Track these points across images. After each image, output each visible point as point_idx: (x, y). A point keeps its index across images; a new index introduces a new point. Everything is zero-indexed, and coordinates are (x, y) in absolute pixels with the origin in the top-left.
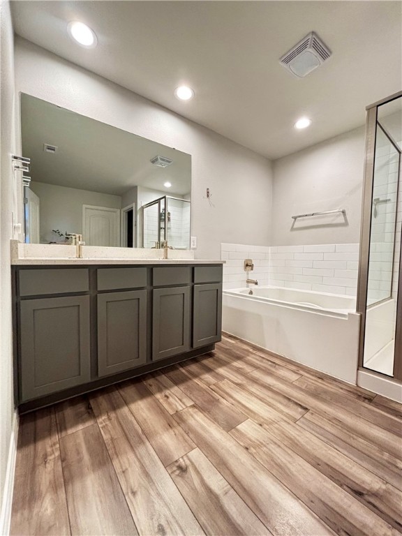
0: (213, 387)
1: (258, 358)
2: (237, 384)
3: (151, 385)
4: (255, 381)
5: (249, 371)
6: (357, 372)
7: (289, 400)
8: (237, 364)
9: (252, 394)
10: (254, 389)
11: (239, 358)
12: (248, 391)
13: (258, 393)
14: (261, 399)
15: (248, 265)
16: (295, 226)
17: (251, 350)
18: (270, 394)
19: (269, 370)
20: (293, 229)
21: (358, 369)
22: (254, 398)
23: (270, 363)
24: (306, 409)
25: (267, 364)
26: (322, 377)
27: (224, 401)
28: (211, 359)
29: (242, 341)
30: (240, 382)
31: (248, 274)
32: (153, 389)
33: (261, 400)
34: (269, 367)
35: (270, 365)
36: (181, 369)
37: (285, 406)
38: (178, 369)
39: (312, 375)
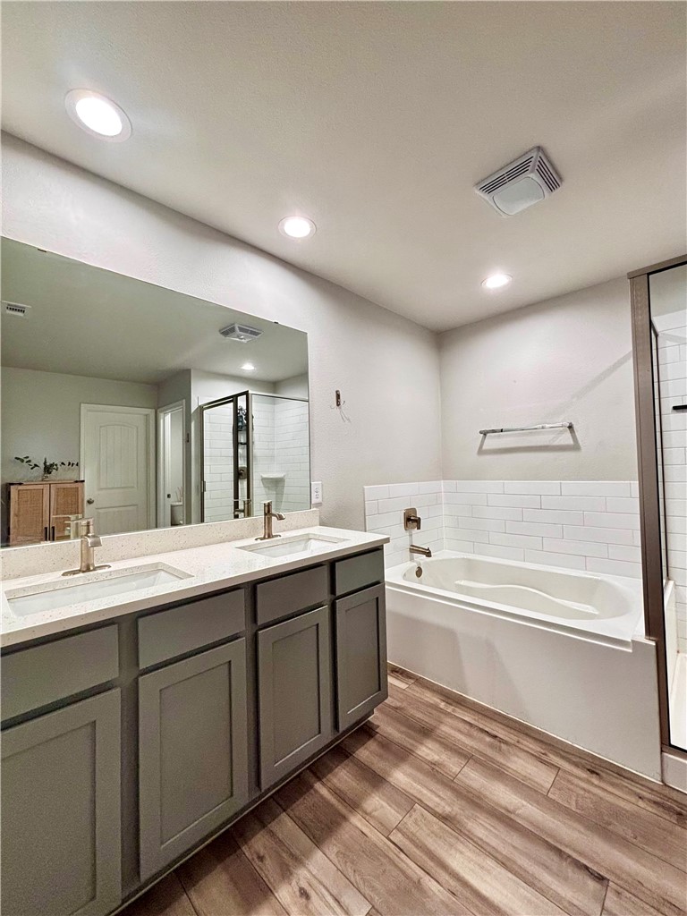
0: (397, 837)
1: (461, 726)
2: (445, 818)
3: (261, 858)
4: (475, 801)
5: (456, 769)
6: (662, 757)
7: (559, 852)
8: (428, 751)
9: (482, 847)
10: (481, 827)
11: (426, 732)
12: (469, 837)
13: (494, 842)
14: (505, 863)
15: (412, 520)
16: (484, 448)
17: (442, 705)
18: (516, 840)
19: (492, 760)
20: (481, 452)
21: (662, 751)
22: (490, 863)
23: (488, 739)
24: (600, 879)
25: (481, 741)
26: (595, 767)
27: (433, 886)
28: (372, 745)
29: (419, 682)
30: (448, 809)
31: (411, 535)
32: (269, 869)
33: (503, 865)
34: (489, 752)
35: (491, 746)
36: (318, 786)
37: (557, 875)
38: (312, 787)
39: (576, 765)
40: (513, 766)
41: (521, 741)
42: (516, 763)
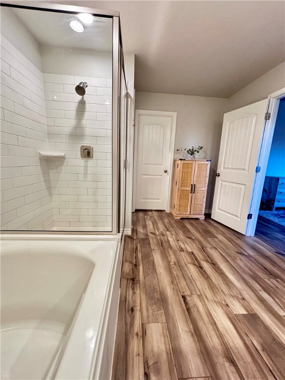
7: (188, 310)
18: (201, 325)
24: (184, 297)
33: (215, 324)
40: (163, 347)
41: (135, 353)
42: (158, 347)
